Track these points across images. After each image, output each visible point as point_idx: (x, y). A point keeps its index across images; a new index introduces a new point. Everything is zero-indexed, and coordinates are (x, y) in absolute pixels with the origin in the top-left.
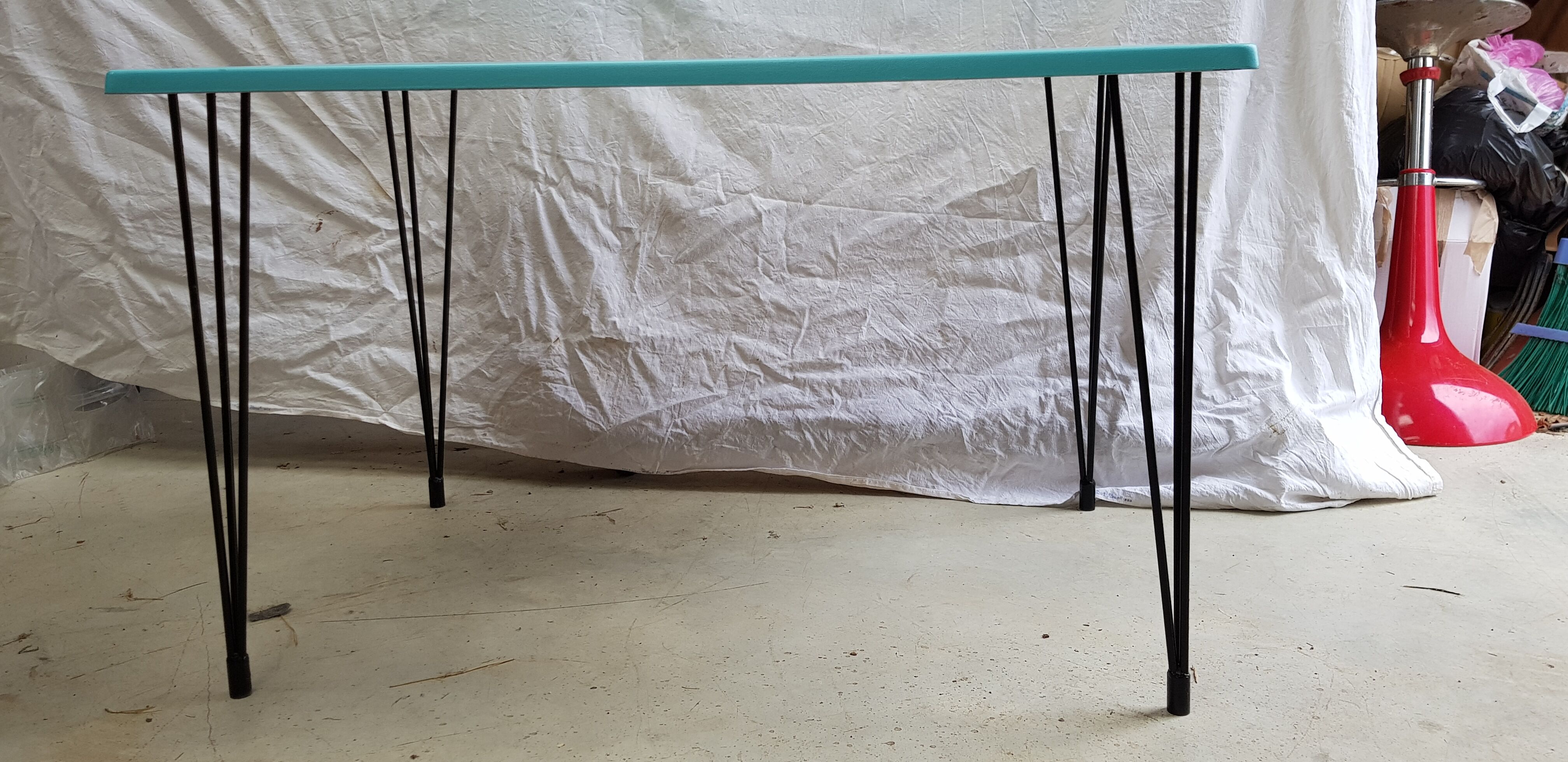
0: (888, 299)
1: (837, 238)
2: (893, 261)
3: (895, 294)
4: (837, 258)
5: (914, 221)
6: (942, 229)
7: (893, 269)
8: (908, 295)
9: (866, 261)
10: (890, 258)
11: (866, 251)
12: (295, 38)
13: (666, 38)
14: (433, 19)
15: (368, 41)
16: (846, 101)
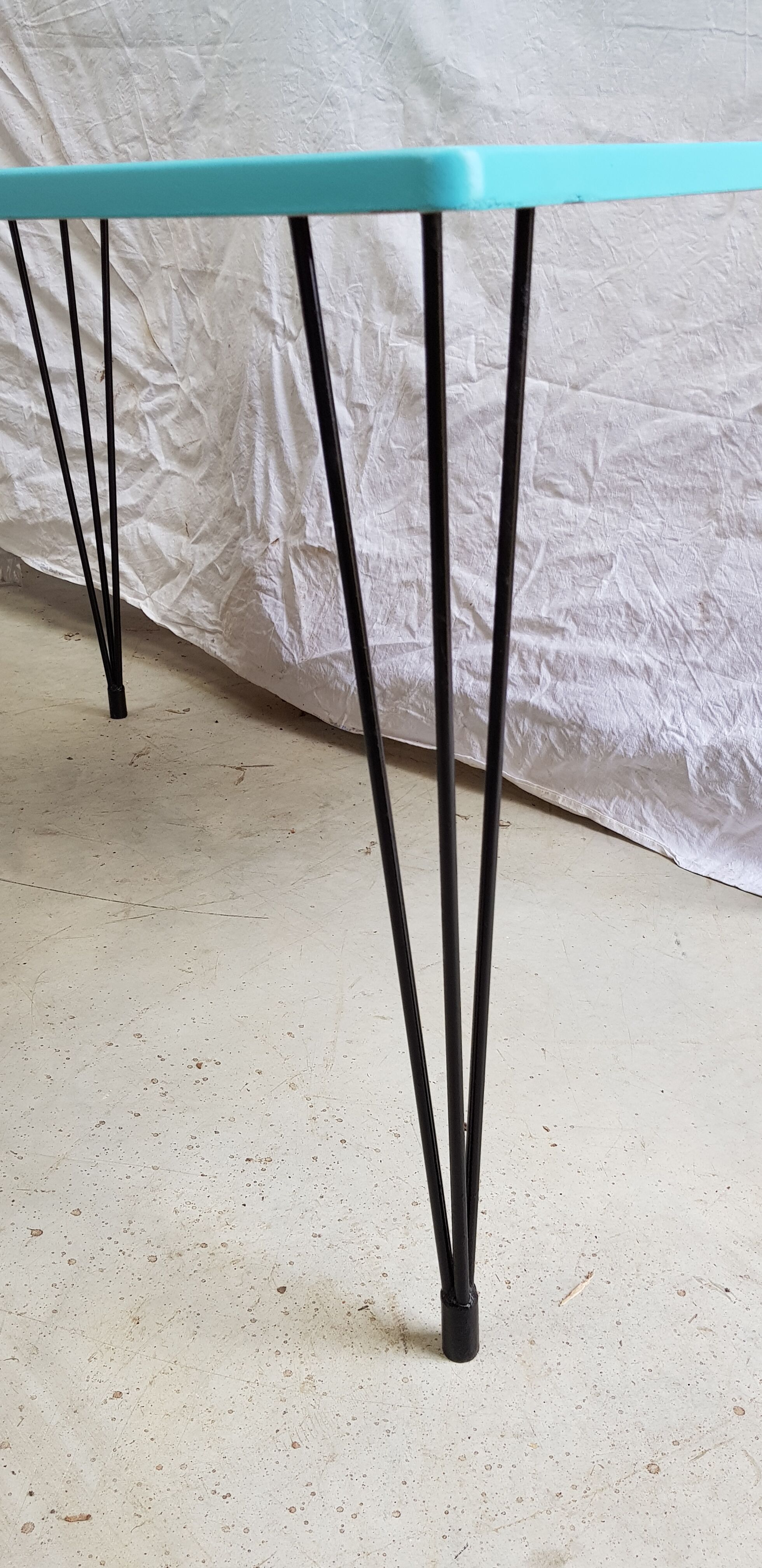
0: (646, 544)
1: (600, 444)
2: (665, 487)
3: (658, 538)
4: (594, 473)
5: (705, 429)
6: (741, 445)
7: (664, 500)
8: (674, 542)
9: (630, 483)
10: (661, 481)
11: (634, 467)
12: (77, 145)
13: (429, 134)
14: (195, 116)
15: (138, 146)
16: (646, 232)
